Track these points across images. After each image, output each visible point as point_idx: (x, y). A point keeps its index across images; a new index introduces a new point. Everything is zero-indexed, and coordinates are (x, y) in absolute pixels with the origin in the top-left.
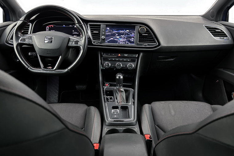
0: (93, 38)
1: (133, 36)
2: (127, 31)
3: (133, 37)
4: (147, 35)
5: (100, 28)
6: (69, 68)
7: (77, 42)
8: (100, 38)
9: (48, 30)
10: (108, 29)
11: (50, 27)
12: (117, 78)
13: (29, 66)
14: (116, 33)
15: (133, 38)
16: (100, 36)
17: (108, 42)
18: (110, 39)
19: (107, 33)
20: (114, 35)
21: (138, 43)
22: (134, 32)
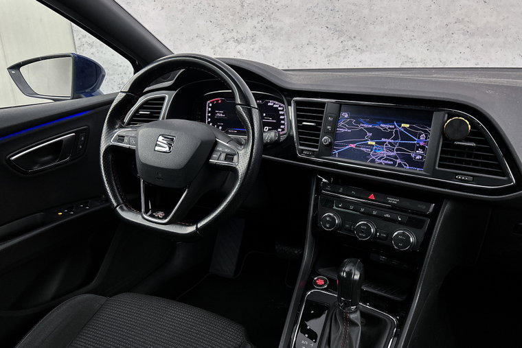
0: (301, 139)
1: (422, 144)
2: (403, 125)
3: (423, 148)
4: (473, 144)
5: (322, 112)
6: (199, 225)
8: (317, 141)
9: (210, 109)
10: (343, 117)
11: (213, 102)
14: (368, 129)
15: (420, 151)
16: (318, 136)
17: (340, 154)
18: (347, 147)
19: (342, 128)
20: (361, 134)
21: (437, 168)
22: (425, 132)
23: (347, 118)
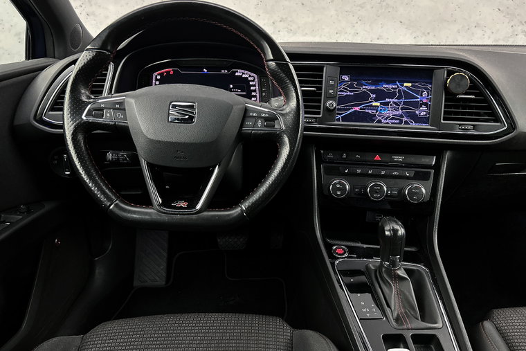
1: (425, 101)
2: (405, 84)
3: (426, 104)
4: (473, 97)
5: (321, 76)
6: (245, 205)
7: (270, 121)
8: (319, 107)
9: (157, 83)
10: (344, 81)
11: (163, 73)
13: (113, 197)
14: (370, 90)
15: (424, 108)
16: (320, 101)
17: (344, 119)
18: (351, 111)
19: (343, 91)
20: (364, 96)
21: (442, 121)
22: (426, 89)
23: (348, 81)
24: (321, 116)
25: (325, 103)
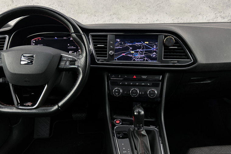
0: (97, 54)
1: (155, 50)
2: (145, 42)
3: (155, 52)
4: (176, 47)
5: (107, 40)
6: (60, 104)
7: (73, 62)
8: (106, 54)
9: (34, 44)
10: (117, 42)
11: (36, 40)
12: (136, 113)
14: (129, 46)
15: (155, 53)
16: (106, 51)
17: (118, 59)
18: (121, 55)
19: (117, 46)
20: (127, 49)
21: (163, 59)
22: (155, 44)
23: (119, 42)
24: (107, 58)
25: (109, 52)
